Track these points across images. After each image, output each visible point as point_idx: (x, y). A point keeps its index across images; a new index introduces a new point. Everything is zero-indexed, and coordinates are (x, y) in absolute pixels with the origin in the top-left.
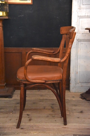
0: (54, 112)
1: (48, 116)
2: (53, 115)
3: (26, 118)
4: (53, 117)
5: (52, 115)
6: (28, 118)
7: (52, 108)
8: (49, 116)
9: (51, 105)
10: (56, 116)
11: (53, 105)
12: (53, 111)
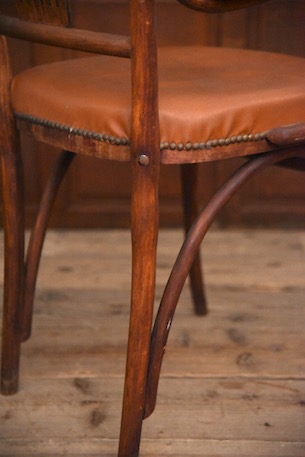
0: (250, 366)
1: (213, 395)
2: (250, 388)
3: (66, 407)
4: (245, 397)
5: (238, 386)
6: (84, 403)
7: (236, 338)
8: (221, 390)
9: (230, 325)
10: (266, 391)
11: (239, 318)
12: (245, 360)
